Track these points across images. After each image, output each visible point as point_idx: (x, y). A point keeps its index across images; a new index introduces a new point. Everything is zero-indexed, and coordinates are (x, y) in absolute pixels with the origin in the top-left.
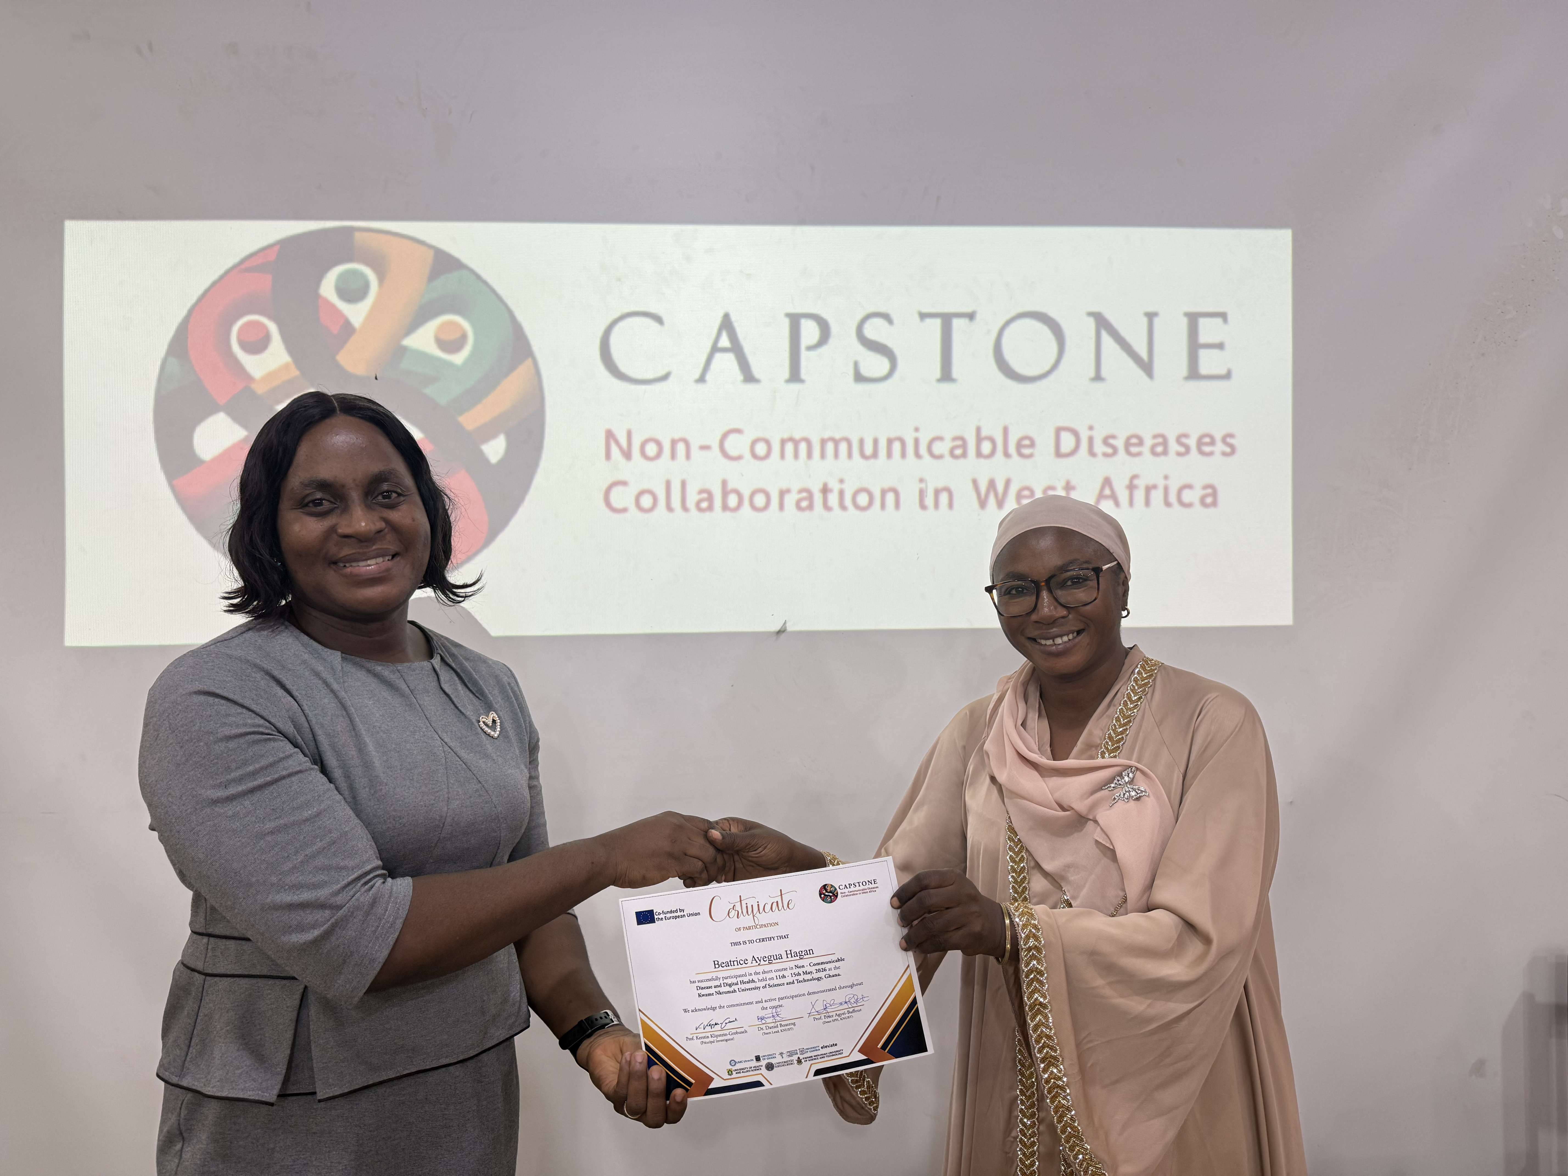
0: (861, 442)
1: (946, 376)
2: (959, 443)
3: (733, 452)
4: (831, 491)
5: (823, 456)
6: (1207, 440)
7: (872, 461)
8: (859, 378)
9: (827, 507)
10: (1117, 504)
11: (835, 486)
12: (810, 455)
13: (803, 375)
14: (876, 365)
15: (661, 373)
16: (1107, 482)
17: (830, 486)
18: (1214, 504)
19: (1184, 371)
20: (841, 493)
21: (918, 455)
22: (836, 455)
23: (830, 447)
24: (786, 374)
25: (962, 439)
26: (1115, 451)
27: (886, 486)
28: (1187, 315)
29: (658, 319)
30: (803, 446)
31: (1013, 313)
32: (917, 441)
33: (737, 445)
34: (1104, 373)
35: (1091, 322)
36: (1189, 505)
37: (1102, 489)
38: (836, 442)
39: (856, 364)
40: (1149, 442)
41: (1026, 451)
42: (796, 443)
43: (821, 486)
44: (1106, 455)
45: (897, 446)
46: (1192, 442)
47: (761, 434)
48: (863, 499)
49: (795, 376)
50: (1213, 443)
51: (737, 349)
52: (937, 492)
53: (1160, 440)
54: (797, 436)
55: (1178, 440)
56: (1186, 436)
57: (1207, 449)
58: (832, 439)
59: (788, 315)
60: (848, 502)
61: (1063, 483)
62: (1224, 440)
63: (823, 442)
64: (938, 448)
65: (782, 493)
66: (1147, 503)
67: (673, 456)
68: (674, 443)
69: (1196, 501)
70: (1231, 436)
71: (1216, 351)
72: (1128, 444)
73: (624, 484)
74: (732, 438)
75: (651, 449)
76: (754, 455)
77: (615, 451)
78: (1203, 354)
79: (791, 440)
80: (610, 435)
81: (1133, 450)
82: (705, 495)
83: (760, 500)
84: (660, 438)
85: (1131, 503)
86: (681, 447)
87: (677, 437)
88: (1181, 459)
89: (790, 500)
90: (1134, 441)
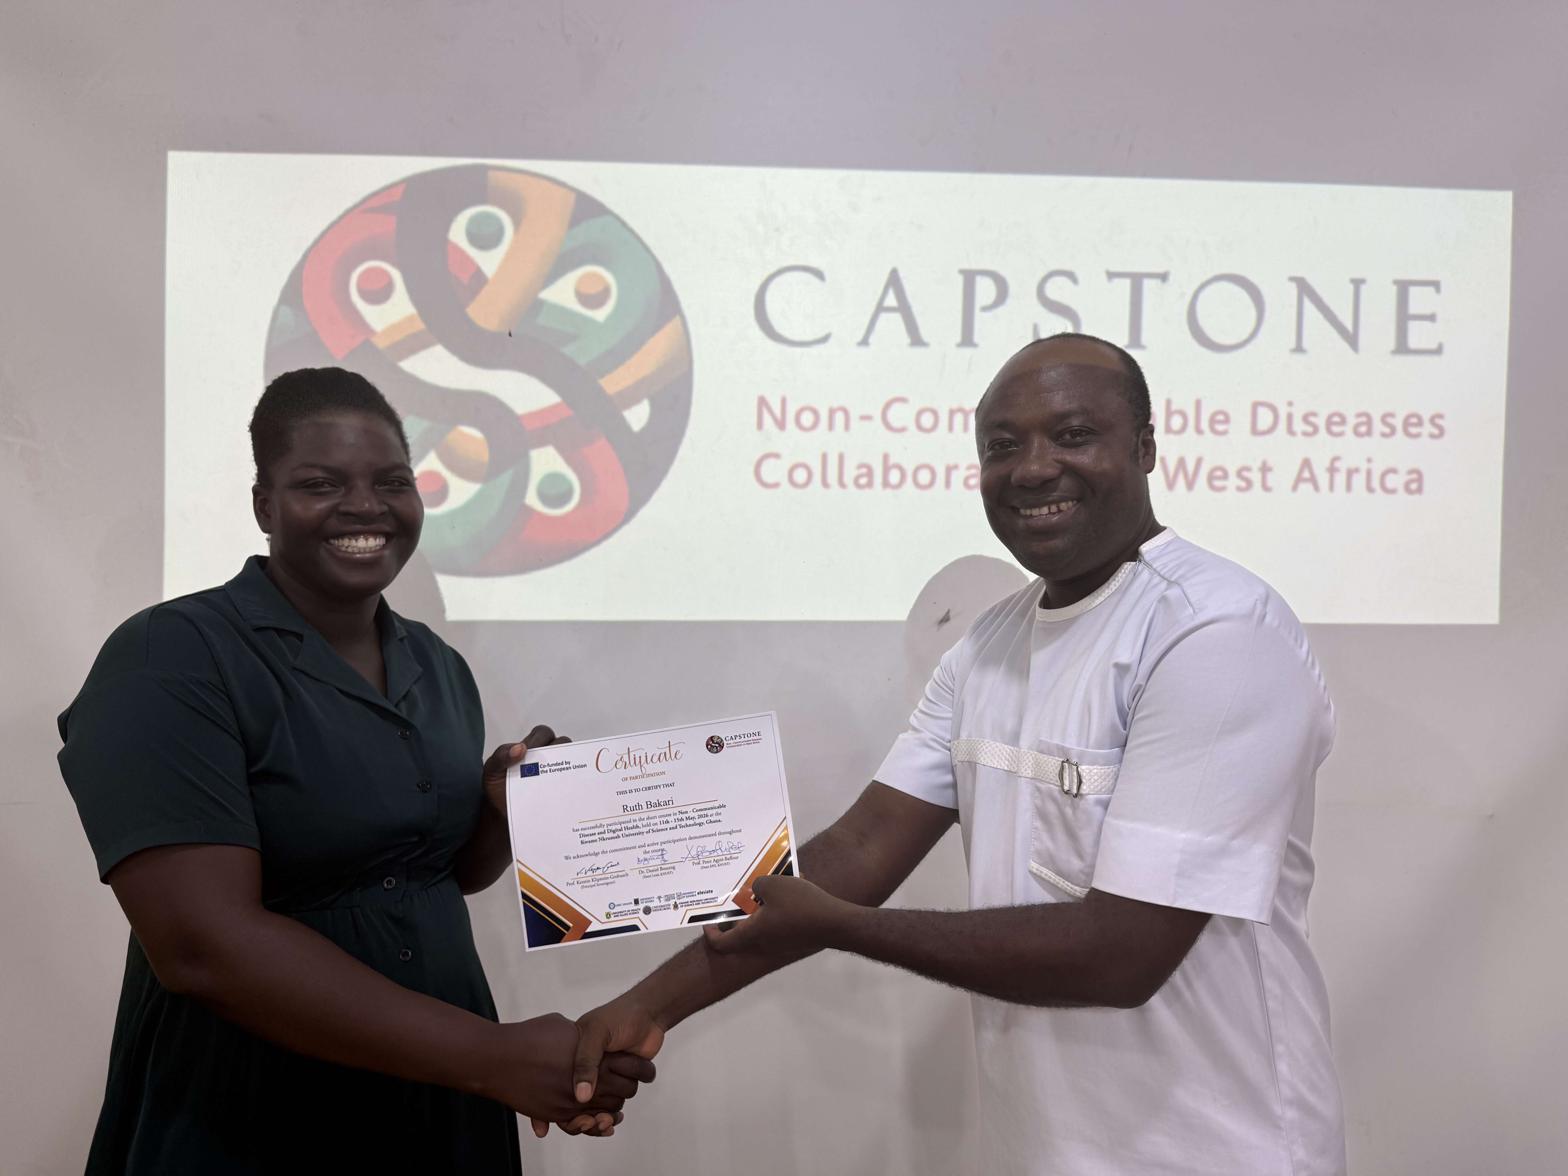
3: (895, 423)
6: (1414, 420)
10: (1316, 488)
13: (975, 339)
15: (820, 334)
16: (1307, 464)
18: (1419, 490)
19: (1392, 345)
24: (958, 337)
26: (1316, 430)
28: (1396, 282)
29: (820, 275)
31: (1209, 276)
33: (900, 415)
34: (1305, 344)
35: (1293, 288)
36: (1393, 491)
37: (1301, 471)
39: (1035, 327)
40: (1352, 421)
41: (1218, 427)
42: (966, 414)
44: (1305, 434)
46: (1398, 422)
47: (927, 404)
49: (968, 339)
50: (1420, 423)
51: (904, 309)
53: (1364, 419)
54: (967, 407)
55: (1384, 420)
56: (1392, 415)
57: (1413, 430)
59: (963, 272)
61: (1259, 465)
62: (1432, 421)
65: (949, 470)
66: (1349, 488)
67: (831, 427)
68: (832, 412)
69: (1400, 487)
70: (1441, 416)
71: (1427, 324)
72: (1329, 423)
73: (776, 456)
74: (896, 408)
75: (807, 419)
76: (920, 427)
77: (767, 419)
78: (1413, 326)
79: (961, 410)
80: (762, 402)
81: (1336, 429)
82: (864, 470)
83: (924, 477)
84: (816, 405)
85: (1331, 487)
86: (839, 417)
87: (835, 405)
88: (1385, 441)
89: (958, 477)
90: (1336, 419)
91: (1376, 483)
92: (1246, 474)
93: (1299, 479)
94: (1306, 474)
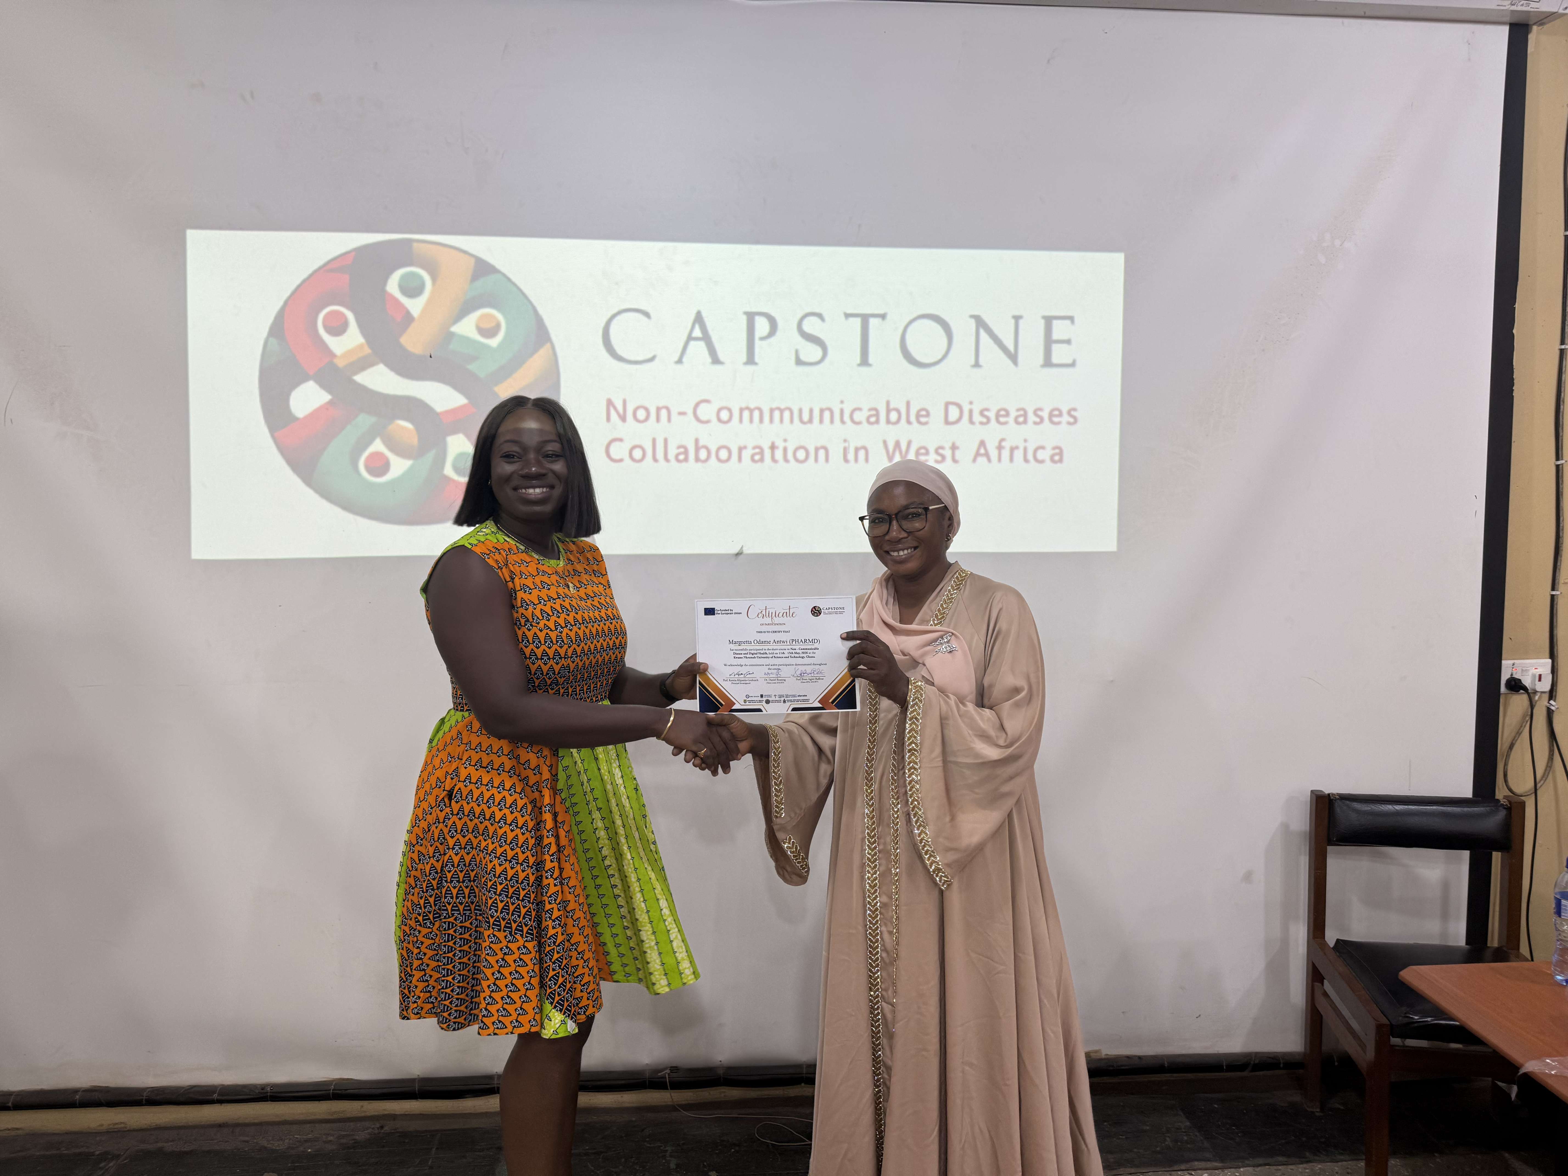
0: (801, 411)
1: (864, 361)
2: (873, 412)
3: (703, 418)
4: (777, 448)
5: (771, 420)
6: (1057, 413)
7: (809, 425)
8: (799, 362)
9: (774, 460)
10: (989, 460)
11: (780, 444)
12: (761, 420)
13: (757, 360)
14: (812, 352)
15: (649, 356)
16: (982, 443)
17: (777, 444)
18: (1061, 461)
19: (1041, 360)
20: (785, 450)
21: (843, 422)
22: (782, 421)
23: (777, 414)
24: (744, 358)
25: (876, 410)
26: (989, 420)
27: (819, 445)
28: (1044, 317)
29: (647, 315)
30: (756, 414)
31: (914, 315)
32: (842, 411)
33: (706, 412)
34: (981, 361)
35: (972, 323)
36: (1042, 462)
37: (979, 449)
38: (782, 411)
39: (797, 352)
40: (1013, 414)
41: (923, 420)
42: (751, 411)
43: (770, 444)
44: (981, 423)
45: (827, 414)
46: (1045, 414)
47: (724, 404)
48: (801, 455)
49: (751, 360)
50: (1060, 415)
51: (706, 338)
52: (857, 450)
53: (1022, 413)
54: (752, 406)
55: (1035, 413)
56: (1041, 409)
57: (1056, 419)
58: (778, 409)
59: (746, 313)
60: (790, 455)
61: (950, 445)
62: (1069, 413)
63: (772, 411)
64: (858, 416)
65: (741, 449)
66: (1011, 459)
67: (658, 419)
68: (658, 409)
69: (1047, 458)
70: (1074, 410)
71: (1065, 346)
72: (998, 416)
73: (621, 440)
74: (703, 406)
75: (641, 414)
76: (719, 420)
77: (614, 414)
78: (1055, 347)
79: (747, 408)
80: (610, 403)
81: (1002, 420)
82: (682, 450)
83: (724, 454)
84: (648, 406)
85: (1000, 460)
86: (664, 413)
87: (661, 405)
88: (1036, 427)
89: (747, 454)
90: (1003, 413)
91: (1030, 456)
92: (941, 451)
93: (978, 454)
94: (982, 451)
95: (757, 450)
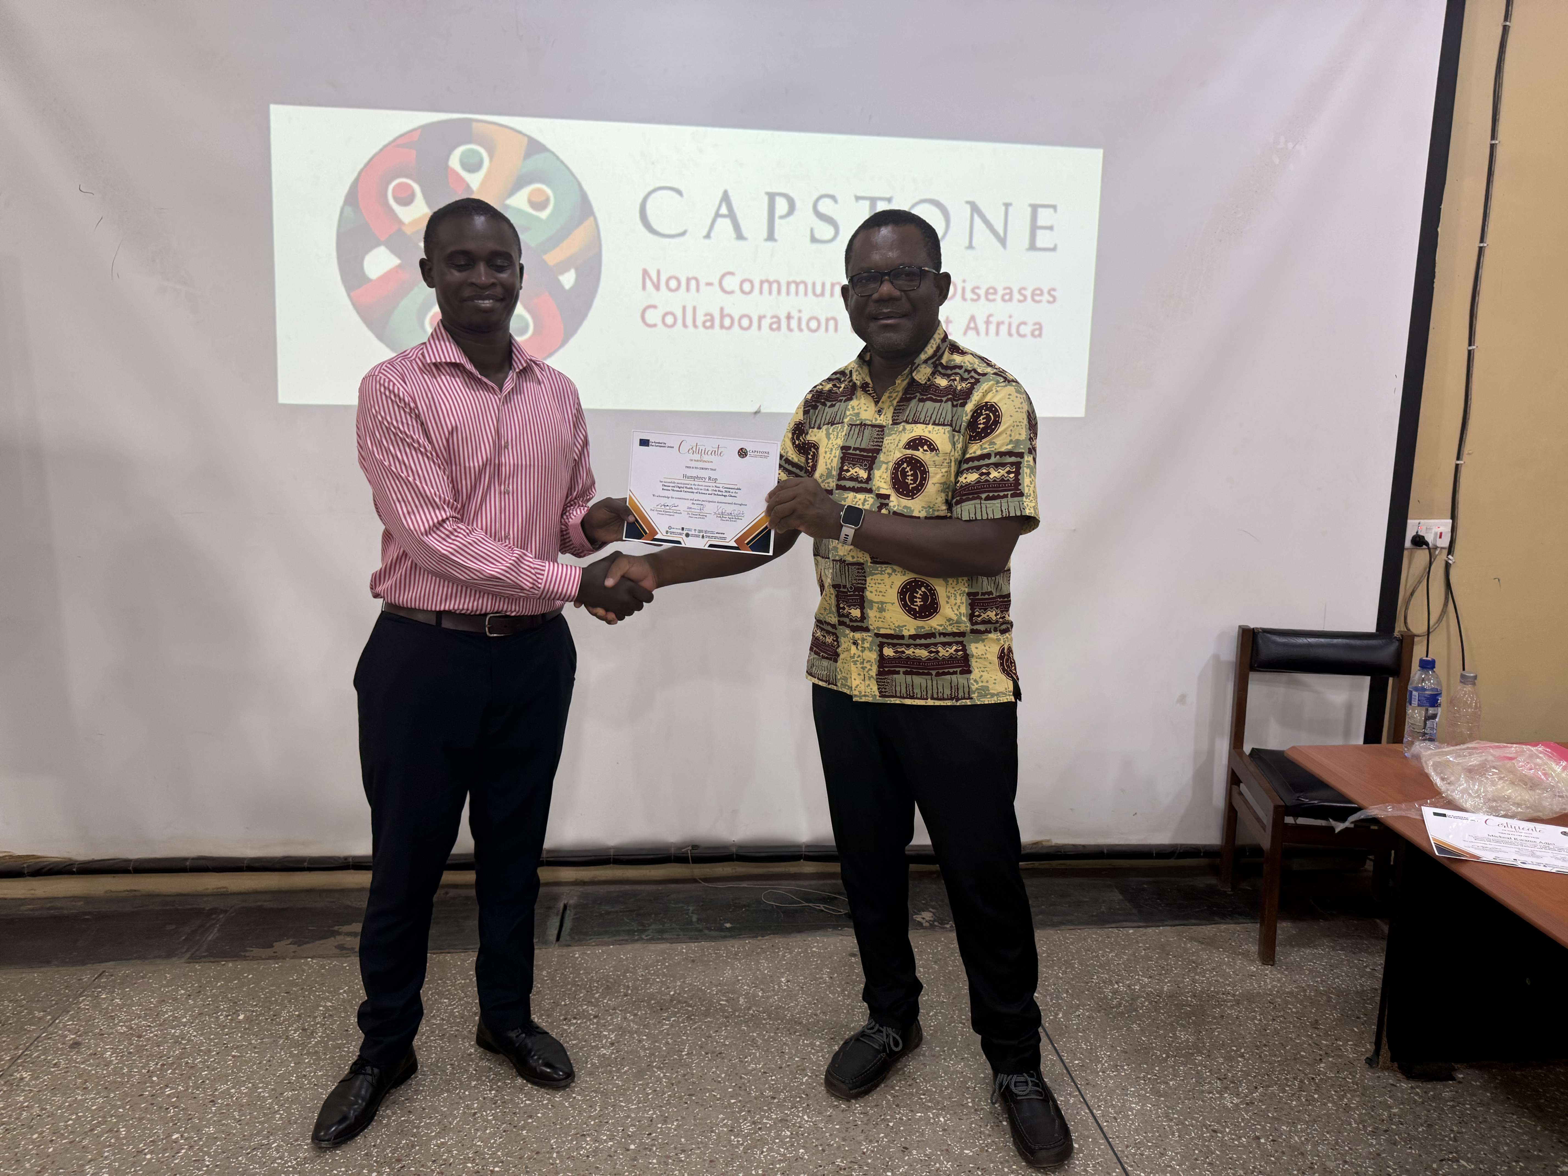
0: (814, 284)
3: (728, 289)
4: (793, 318)
5: (788, 293)
6: (1038, 292)
7: (820, 298)
8: (814, 240)
9: (789, 329)
10: (978, 333)
11: (795, 314)
12: (779, 292)
13: (776, 236)
14: (825, 231)
15: (681, 231)
16: (973, 318)
17: (792, 314)
18: (1040, 335)
19: (1027, 245)
20: (800, 320)
22: (797, 293)
23: (793, 287)
24: (765, 235)
26: (979, 297)
27: (829, 316)
28: (1031, 205)
29: (680, 193)
30: (775, 286)
31: (917, 200)
33: (731, 283)
34: (974, 244)
35: (968, 208)
36: (1024, 336)
37: (969, 323)
38: (797, 284)
39: (812, 230)
40: (1001, 292)
42: (770, 284)
43: (786, 314)
44: (973, 300)
46: (1028, 293)
47: (747, 277)
48: (814, 324)
49: (771, 237)
50: (1042, 294)
51: (732, 216)
53: (1008, 291)
54: (771, 279)
55: (1020, 292)
56: (1024, 289)
57: (1037, 298)
58: (795, 282)
59: (769, 194)
60: (804, 326)
62: (1049, 293)
63: (789, 284)
65: (761, 318)
66: (997, 333)
67: (688, 289)
68: (688, 280)
69: (1029, 334)
70: (1054, 290)
71: (1048, 231)
72: (987, 293)
73: (655, 307)
74: (728, 278)
75: (673, 284)
76: (742, 291)
77: (649, 283)
78: (1039, 233)
79: (767, 281)
80: (645, 273)
81: (991, 297)
82: (709, 317)
83: (745, 322)
84: (679, 276)
85: (987, 333)
86: (693, 283)
87: (690, 276)
88: (1020, 304)
89: (766, 323)
90: (991, 291)
91: (1014, 331)
93: (968, 328)
94: (973, 325)
95: (775, 320)
